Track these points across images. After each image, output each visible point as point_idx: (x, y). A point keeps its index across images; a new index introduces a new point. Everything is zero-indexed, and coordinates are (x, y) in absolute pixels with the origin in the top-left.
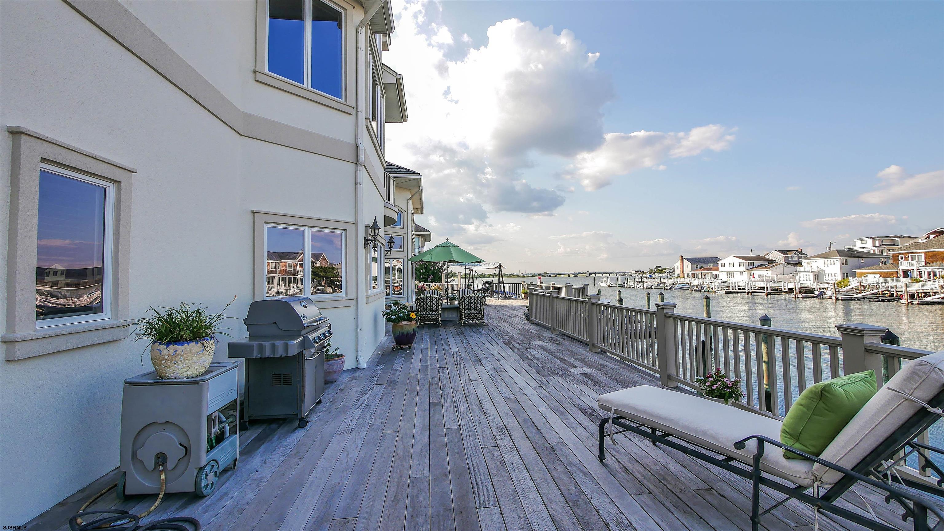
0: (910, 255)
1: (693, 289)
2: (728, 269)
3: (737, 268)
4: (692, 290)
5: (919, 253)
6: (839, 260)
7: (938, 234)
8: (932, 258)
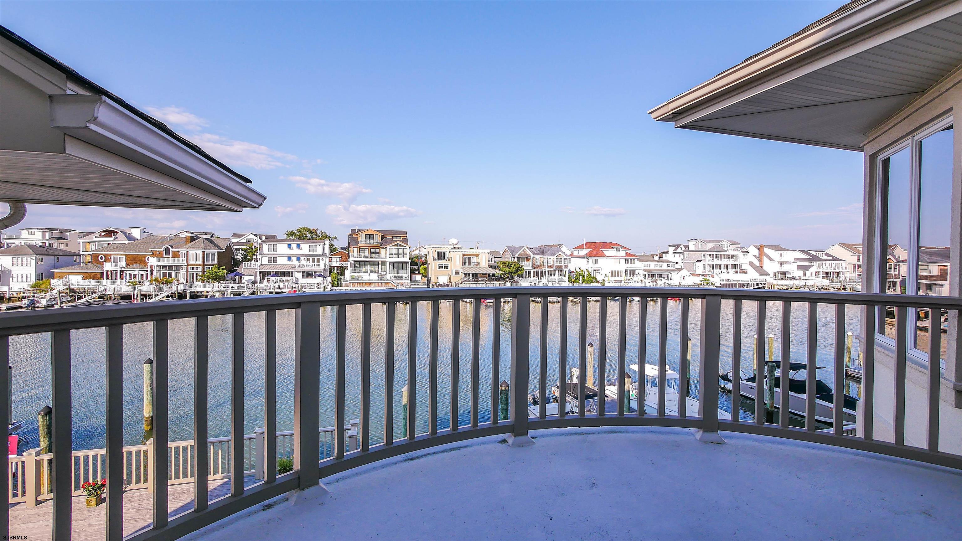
0: (112, 256)
5: (121, 255)
7: (107, 233)
8: (132, 261)
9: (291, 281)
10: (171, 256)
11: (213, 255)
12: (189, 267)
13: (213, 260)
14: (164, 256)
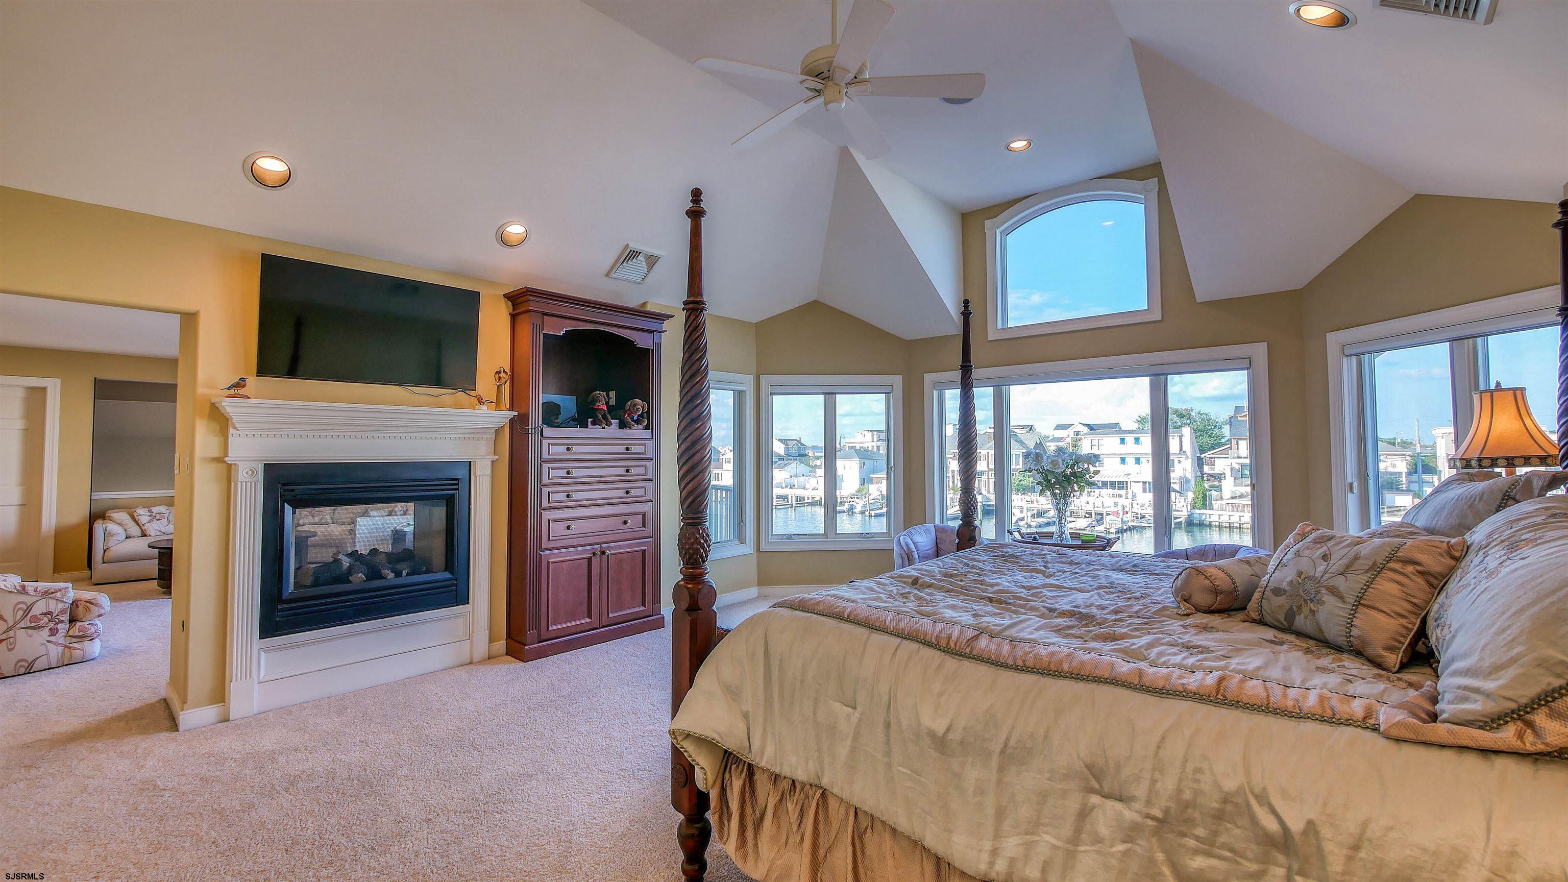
9: (1124, 497)
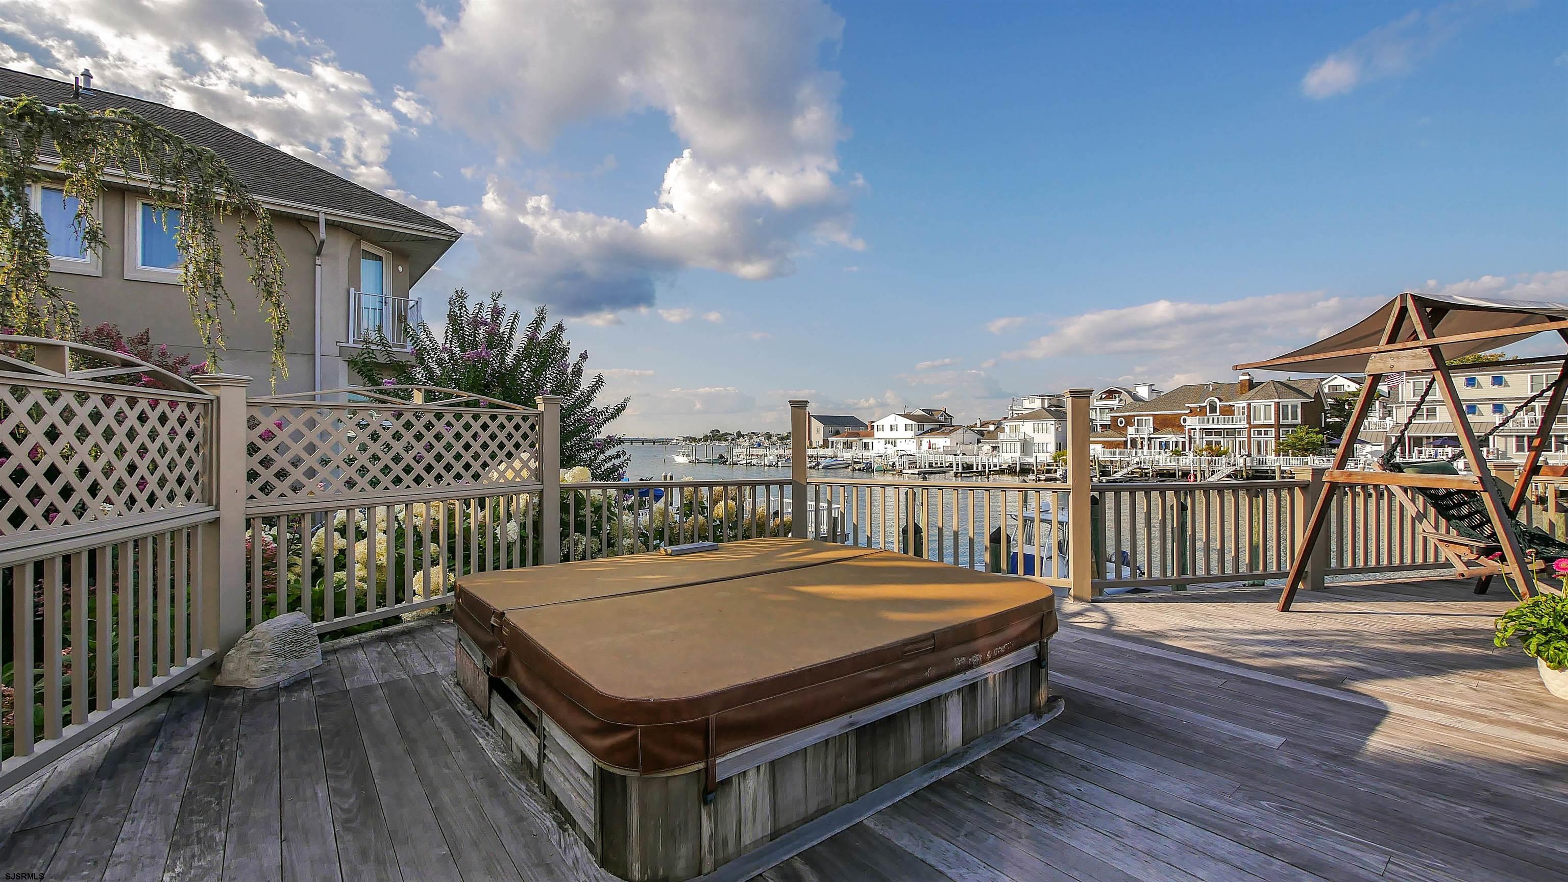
0: (1136, 418)
1: (857, 468)
2: (887, 434)
3: (901, 433)
4: (854, 470)
5: (1147, 415)
6: (1053, 423)
7: (1108, 394)
8: (1162, 424)
10: (1218, 414)
11: (1295, 407)
12: (1252, 430)
13: (1295, 417)
14: (1208, 414)
